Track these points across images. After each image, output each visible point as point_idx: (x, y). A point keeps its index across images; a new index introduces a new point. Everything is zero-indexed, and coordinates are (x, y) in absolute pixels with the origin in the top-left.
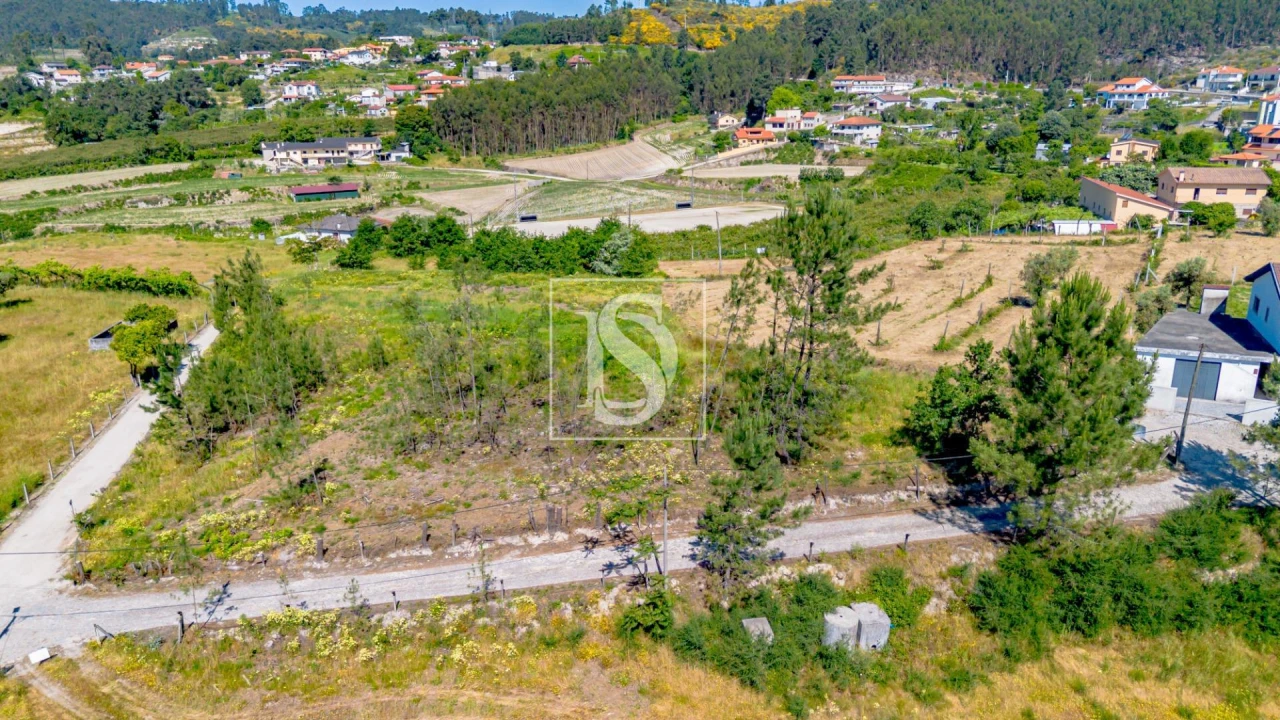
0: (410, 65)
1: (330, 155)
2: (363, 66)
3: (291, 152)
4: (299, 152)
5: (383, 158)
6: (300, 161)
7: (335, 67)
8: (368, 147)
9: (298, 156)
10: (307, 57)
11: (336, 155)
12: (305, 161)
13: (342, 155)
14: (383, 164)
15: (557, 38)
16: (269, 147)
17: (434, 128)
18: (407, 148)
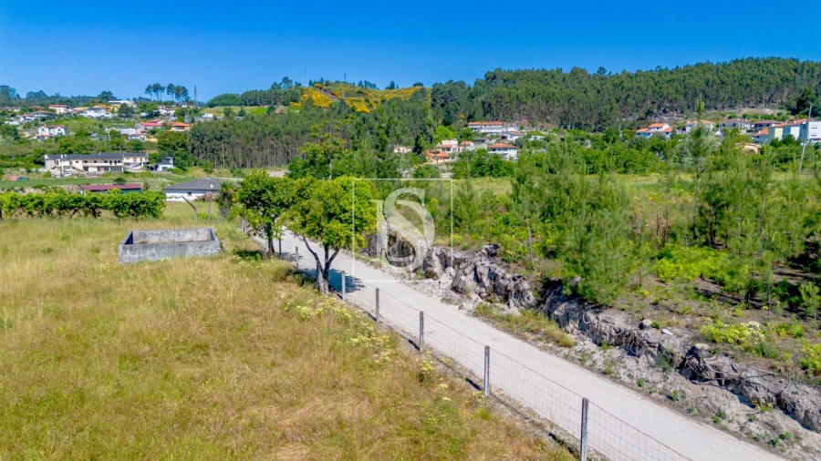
1: (108, 164)
3: (74, 162)
4: (81, 162)
5: (152, 169)
6: (82, 168)
7: (76, 118)
8: (138, 160)
9: (79, 165)
10: (54, 111)
11: (113, 164)
12: (86, 168)
13: (118, 164)
14: (153, 172)
15: (252, 102)
16: (50, 158)
17: (190, 148)
18: (171, 161)
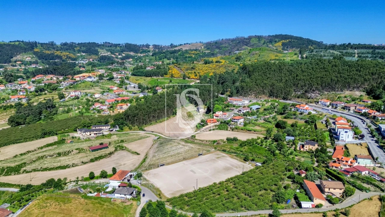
0: (105, 80)
1: (97, 132)
2: (91, 82)
3: (86, 133)
4: (89, 133)
5: (111, 131)
6: (89, 135)
7: (83, 82)
8: (107, 127)
9: (88, 134)
10: (75, 80)
11: (99, 132)
12: (90, 134)
13: (101, 132)
14: (112, 133)
16: (79, 130)
17: (124, 119)
18: (118, 127)
